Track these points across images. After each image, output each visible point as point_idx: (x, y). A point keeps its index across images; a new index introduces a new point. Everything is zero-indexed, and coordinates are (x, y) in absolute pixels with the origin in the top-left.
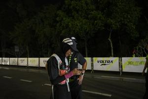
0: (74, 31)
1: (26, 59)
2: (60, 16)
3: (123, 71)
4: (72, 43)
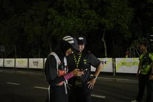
1: (13, 60)
2: (52, 14)
3: (117, 72)
4: (73, 42)
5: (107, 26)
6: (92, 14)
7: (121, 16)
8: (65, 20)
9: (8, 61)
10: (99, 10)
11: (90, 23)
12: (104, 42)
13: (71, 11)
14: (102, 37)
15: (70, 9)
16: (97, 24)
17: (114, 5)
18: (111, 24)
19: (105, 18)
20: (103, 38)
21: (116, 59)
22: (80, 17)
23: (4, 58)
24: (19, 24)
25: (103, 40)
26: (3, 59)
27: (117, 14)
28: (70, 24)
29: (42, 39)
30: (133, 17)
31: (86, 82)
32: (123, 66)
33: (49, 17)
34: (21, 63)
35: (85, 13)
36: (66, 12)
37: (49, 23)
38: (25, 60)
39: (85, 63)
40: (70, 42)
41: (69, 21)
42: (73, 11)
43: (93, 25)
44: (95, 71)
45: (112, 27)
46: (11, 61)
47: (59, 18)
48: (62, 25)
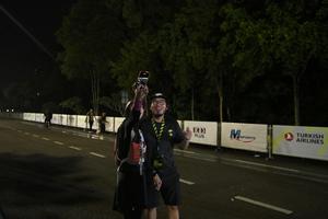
13: (282, 6)
29: (206, 77)
36: (268, 10)
37: (223, 41)
48: (261, 43)
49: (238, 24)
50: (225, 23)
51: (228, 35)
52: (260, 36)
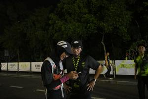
0: (67, 34)
1: (16, 63)
2: (52, 19)
3: (117, 74)
4: (66, 46)
5: (106, 29)
6: (91, 18)
7: (119, 20)
8: (65, 24)
9: (11, 65)
10: (97, 14)
11: (90, 26)
12: (104, 45)
13: (70, 16)
14: (101, 41)
15: (70, 14)
16: (96, 28)
17: (112, 9)
18: (110, 28)
19: (103, 22)
20: (103, 40)
21: (116, 61)
22: (80, 21)
23: (8, 62)
24: (22, 29)
25: (103, 43)
26: (6, 63)
27: (116, 17)
28: (70, 29)
29: (44, 43)
30: (131, 20)
31: (86, 84)
32: (123, 68)
33: (50, 22)
34: (24, 66)
35: (84, 17)
36: (66, 17)
37: (50, 28)
38: (28, 64)
39: (84, 66)
40: (64, 47)
41: (69, 25)
42: (73, 16)
43: (93, 29)
44: (94, 73)
45: (111, 30)
46: (14, 65)
47: (59, 23)
48: (63, 30)
49: (55, 21)
50: (50, 21)
51: (52, 26)
52: (63, 27)
